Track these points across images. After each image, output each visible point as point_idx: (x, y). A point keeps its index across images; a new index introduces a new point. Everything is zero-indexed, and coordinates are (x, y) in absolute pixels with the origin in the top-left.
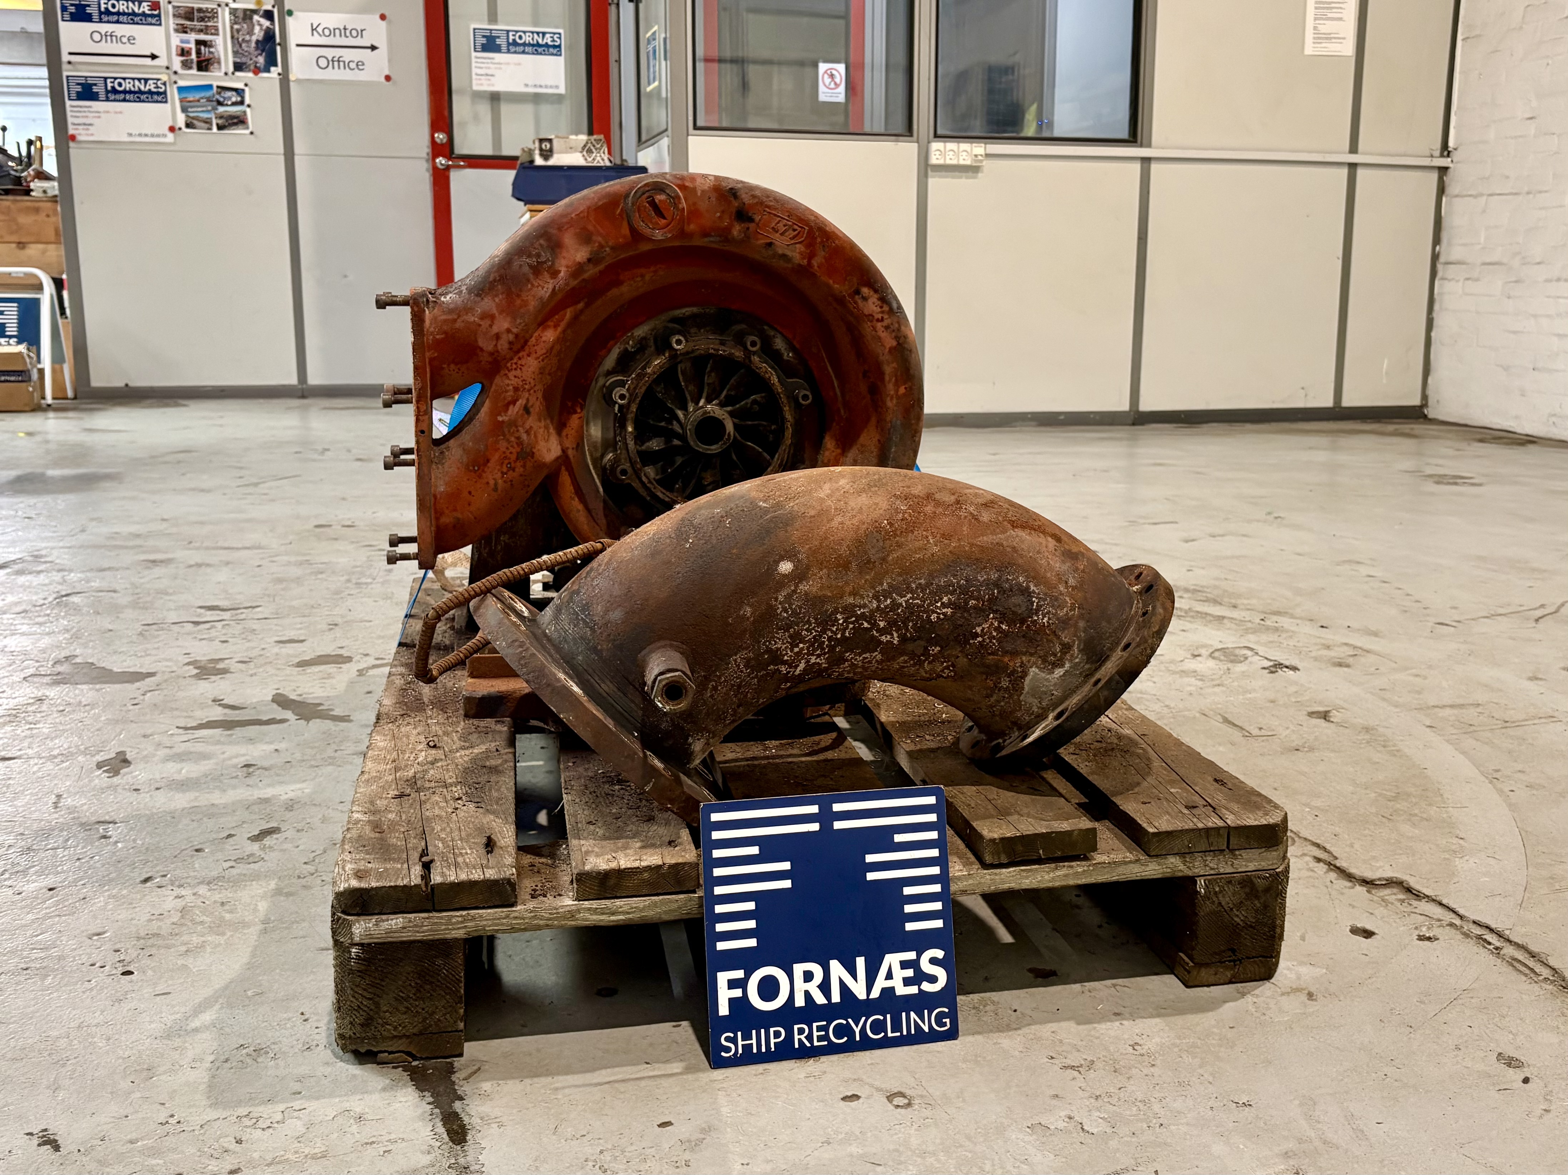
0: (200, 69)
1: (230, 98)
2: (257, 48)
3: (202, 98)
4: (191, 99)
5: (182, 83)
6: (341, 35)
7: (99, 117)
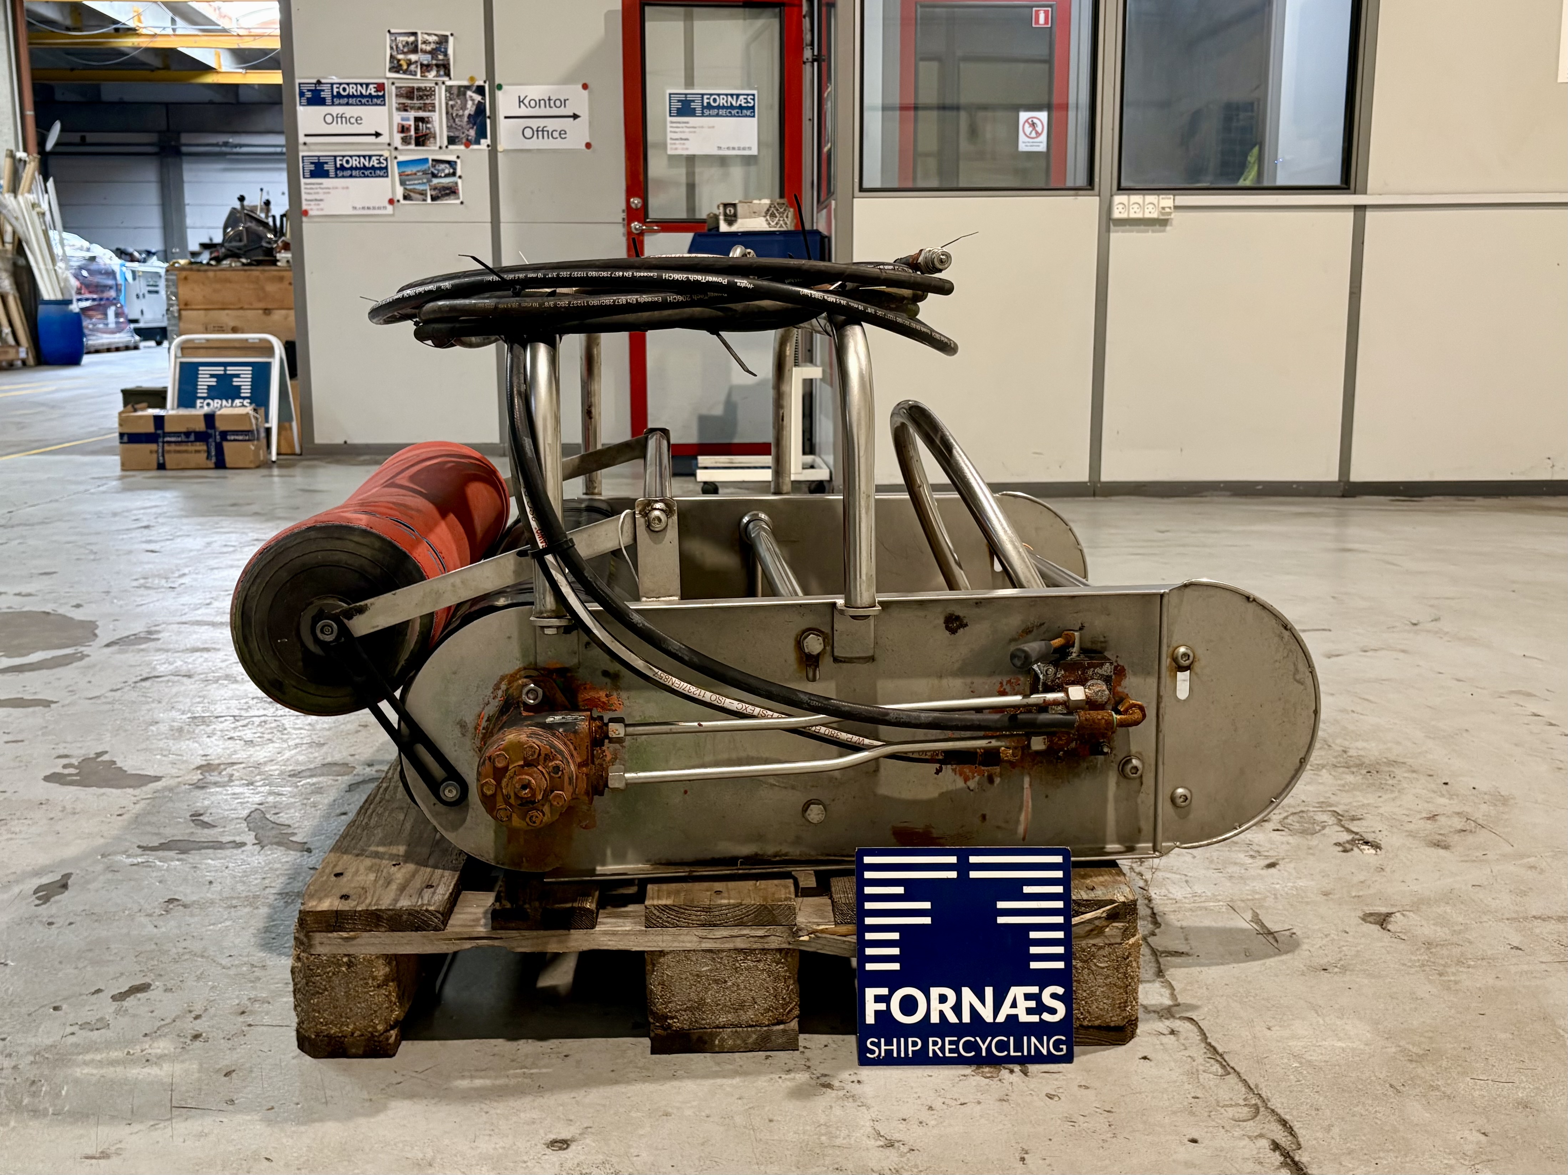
0: (418, 144)
1: (443, 170)
2: (469, 122)
3: (418, 171)
4: (409, 172)
5: (401, 158)
6: (545, 106)
7: (329, 193)
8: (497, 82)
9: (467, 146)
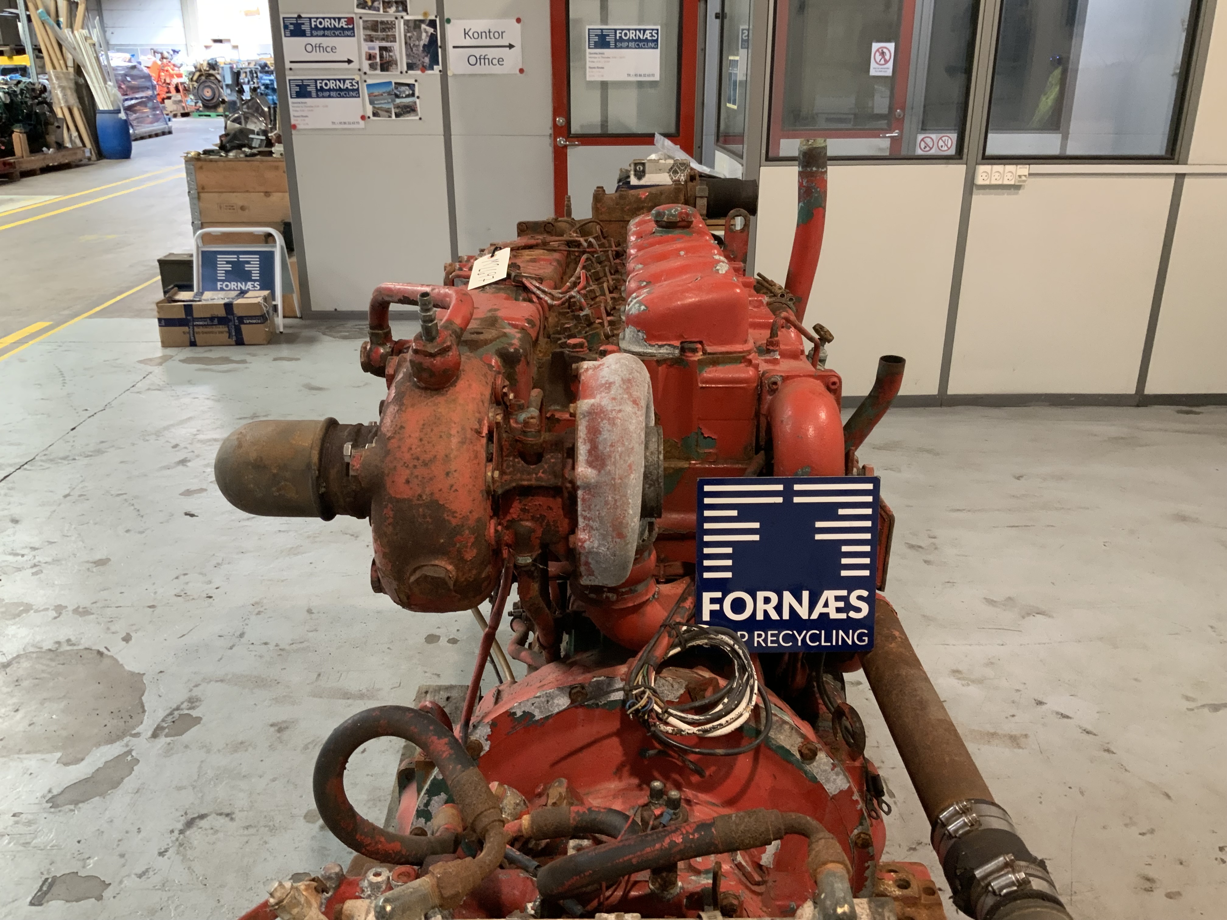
0: (382, 70)
2: (424, 51)
3: (384, 93)
4: (376, 93)
5: (370, 81)
6: (486, 37)
7: (312, 110)
8: (446, 17)
9: (423, 71)
